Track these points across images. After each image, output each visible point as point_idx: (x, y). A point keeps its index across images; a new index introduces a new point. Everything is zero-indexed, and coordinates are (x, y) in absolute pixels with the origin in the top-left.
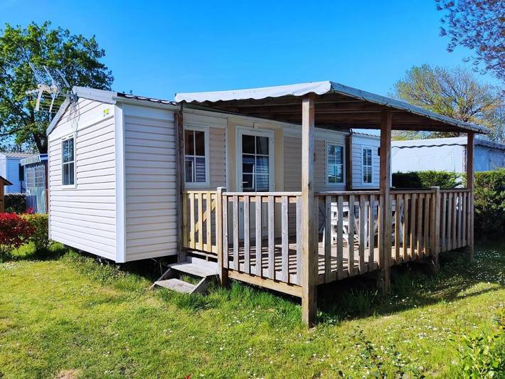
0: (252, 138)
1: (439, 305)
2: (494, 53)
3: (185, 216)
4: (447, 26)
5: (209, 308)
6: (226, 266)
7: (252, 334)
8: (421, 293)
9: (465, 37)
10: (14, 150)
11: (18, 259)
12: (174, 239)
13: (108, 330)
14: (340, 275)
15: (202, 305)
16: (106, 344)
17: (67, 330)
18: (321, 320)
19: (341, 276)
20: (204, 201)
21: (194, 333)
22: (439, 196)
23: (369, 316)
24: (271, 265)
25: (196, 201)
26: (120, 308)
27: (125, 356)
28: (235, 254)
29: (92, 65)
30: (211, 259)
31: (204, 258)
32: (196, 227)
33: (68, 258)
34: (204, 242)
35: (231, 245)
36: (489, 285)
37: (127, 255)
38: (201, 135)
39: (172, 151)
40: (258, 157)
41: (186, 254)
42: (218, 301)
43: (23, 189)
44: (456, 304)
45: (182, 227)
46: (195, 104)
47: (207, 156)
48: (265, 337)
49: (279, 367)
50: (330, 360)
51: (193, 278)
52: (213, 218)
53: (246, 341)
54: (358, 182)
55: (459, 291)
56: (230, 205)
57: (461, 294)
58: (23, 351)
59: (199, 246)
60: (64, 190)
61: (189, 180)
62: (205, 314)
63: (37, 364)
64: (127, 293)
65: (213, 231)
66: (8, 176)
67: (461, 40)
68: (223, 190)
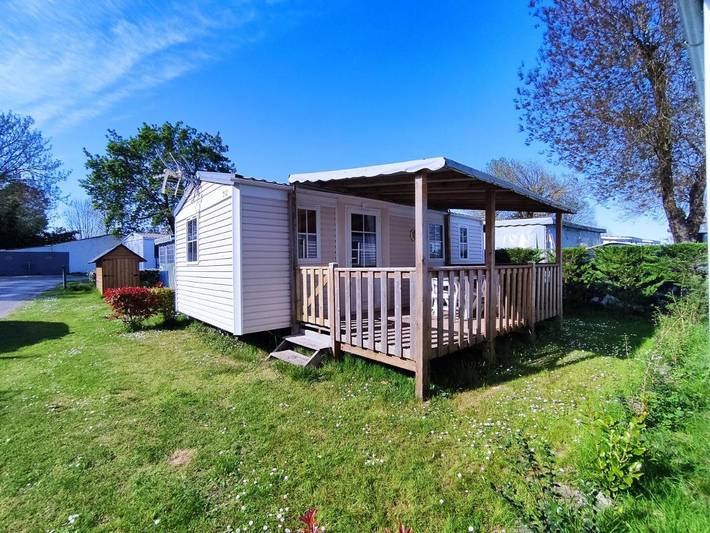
0: (360, 216)
1: (542, 374)
2: (567, 146)
3: (298, 291)
4: (525, 124)
5: (323, 380)
6: (338, 339)
7: (367, 408)
8: (523, 361)
9: (540, 132)
10: (151, 231)
11: (148, 328)
12: (288, 312)
13: (226, 403)
14: (451, 348)
15: (316, 378)
16: (223, 418)
17: (186, 403)
18: (435, 393)
19: (453, 350)
20: (316, 276)
21: (309, 408)
22: (535, 270)
23: (478, 387)
24: (383, 339)
25: (308, 276)
26: (239, 379)
27: (242, 432)
28: (348, 329)
29: (217, 159)
30: (323, 332)
31: (316, 330)
32: (308, 301)
33: (193, 328)
34: (317, 316)
35: (343, 318)
36: (583, 353)
37: (244, 328)
38: (313, 214)
39: (286, 229)
40: (366, 235)
41: (299, 327)
42: (332, 374)
43: (157, 266)
44: (557, 372)
45: (295, 301)
46: (308, 185)
47: (318, 234)
48: (379, 412)
49: (398, 446)
50: (448, 436)
51: (306, 350)
52: (325, 292)
53: (363, 417)
54: (456, 257)
55: (557, 359)
56: (342, 280)
57: (559, 363)
58: (140, 428)
59: (312, 319)
60: (188, 266)
61: (301, 256)
62: (319, 386)
63: (152, 443)
64: (245, 364)
65: (325, 304)
66: (145, 255)
67: (537, 135)
68: (335, 266)
